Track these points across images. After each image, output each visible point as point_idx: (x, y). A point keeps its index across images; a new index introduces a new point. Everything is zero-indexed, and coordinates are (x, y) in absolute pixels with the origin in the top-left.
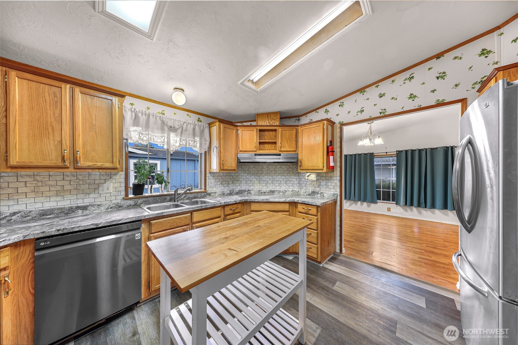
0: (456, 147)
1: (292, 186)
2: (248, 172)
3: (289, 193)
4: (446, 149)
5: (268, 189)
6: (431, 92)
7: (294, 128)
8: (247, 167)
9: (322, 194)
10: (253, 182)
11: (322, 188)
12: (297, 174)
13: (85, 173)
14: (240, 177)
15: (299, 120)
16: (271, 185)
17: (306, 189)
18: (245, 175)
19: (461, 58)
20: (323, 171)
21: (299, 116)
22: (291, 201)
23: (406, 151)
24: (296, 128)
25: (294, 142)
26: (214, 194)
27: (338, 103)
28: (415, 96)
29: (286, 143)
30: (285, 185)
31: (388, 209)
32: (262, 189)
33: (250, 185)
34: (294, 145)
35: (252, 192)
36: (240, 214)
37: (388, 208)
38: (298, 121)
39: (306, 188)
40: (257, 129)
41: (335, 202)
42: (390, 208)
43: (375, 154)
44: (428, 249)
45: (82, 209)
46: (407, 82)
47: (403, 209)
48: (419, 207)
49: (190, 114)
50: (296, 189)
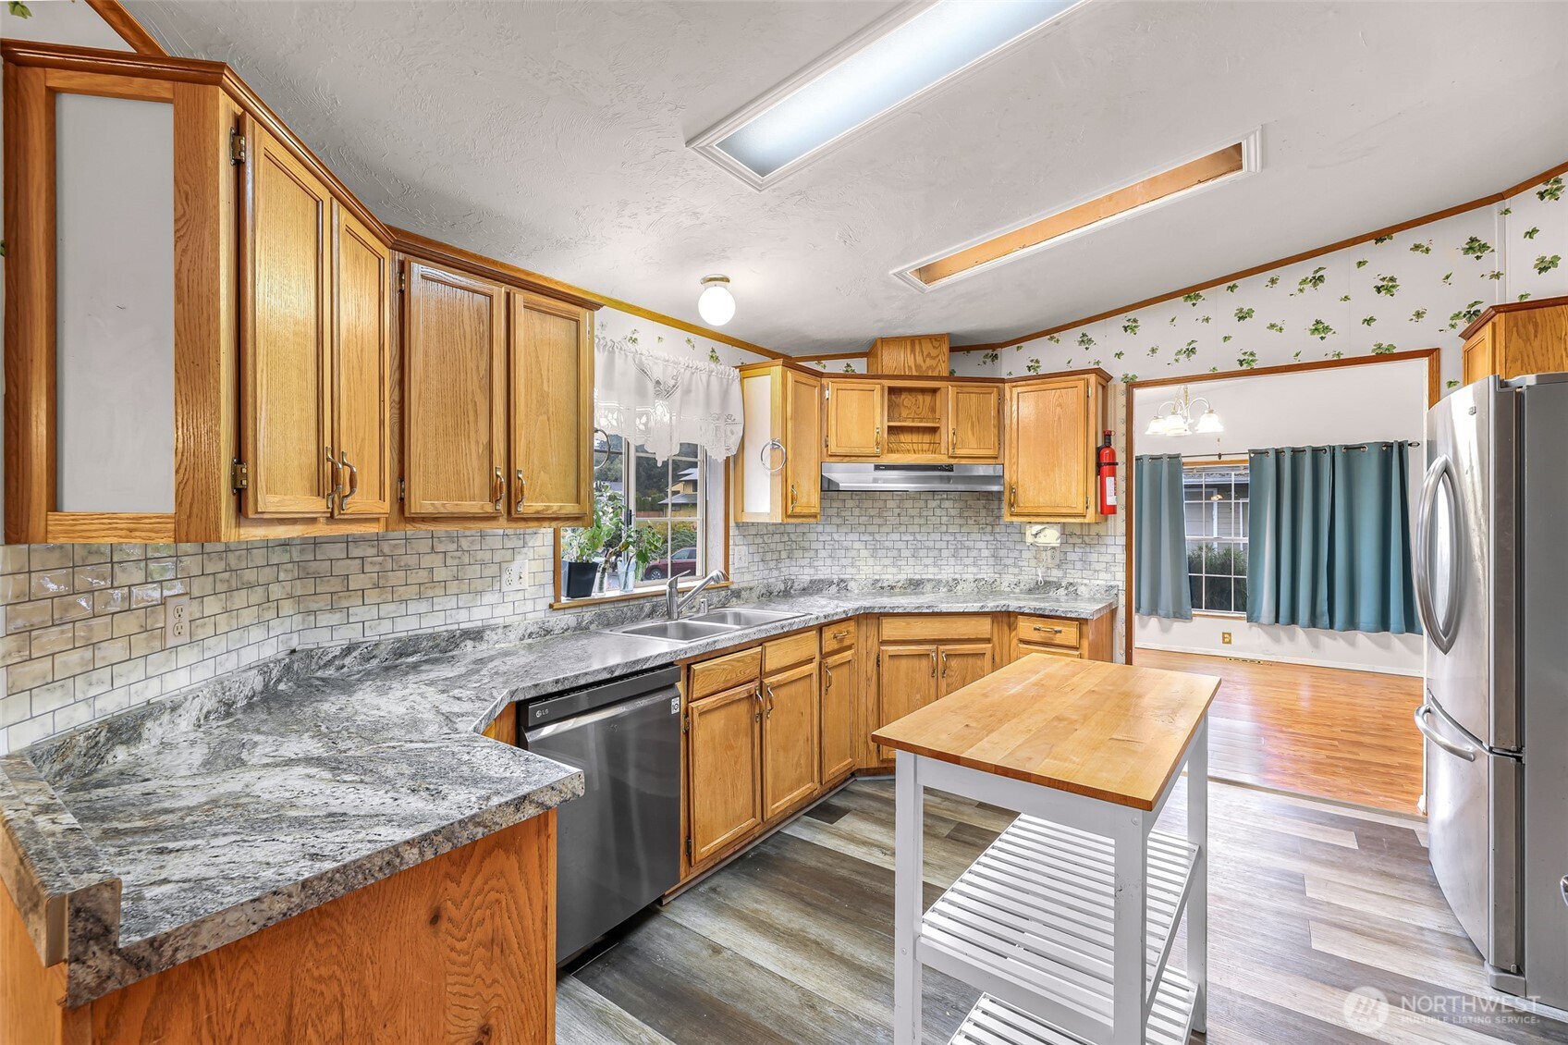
0: (1410, 445)
1: (975, 565)
2: (839, 521)
3: (965, 586)
4: (1384, 448)
5: (903, 577)
6: (1363, 323)
7: (994, 387)
8: (835, 505)
9: (1071, 589)
10: (853, 553)
11: (1072, 571)
12: (989, 528)
13: (473, 532)
14: (813, 537)
15: (996, 356)
16: (911, 561)
17: (1018, 575)
18: (828, 529)
19: (1427, 250)
20: (1086, 521)
21: (994, 346)
22: (998, 609)
23: (1278, 453)
24: (997, 387)
25: (994, 431)
26: (748, 591)
27: (1121, 320)
28: (1327, 329)
29: (970, 432)
30: (952, 561)
31: (1224, 638)
32: (883, 577)
33: (844, 562)
34: (993, 438)
35: (852, 585)
36: (852, 651)
37: (1224, 633)
38: (993, 361)
39: (1016, 571)
40: (883, 387)
41: (1113, 612)
42: (1230, 634)
43: (1184, 460)
44: (1346, 736)
45: (473, 639)
46: (1308, 287)
47: (1267, 633)
48: (1314, 627)
49: (692, 336)
50: (987, 573)
